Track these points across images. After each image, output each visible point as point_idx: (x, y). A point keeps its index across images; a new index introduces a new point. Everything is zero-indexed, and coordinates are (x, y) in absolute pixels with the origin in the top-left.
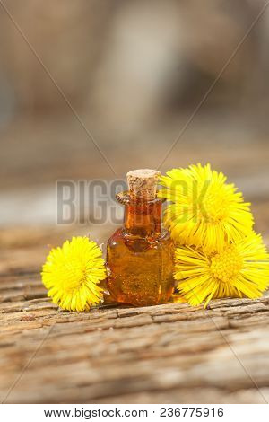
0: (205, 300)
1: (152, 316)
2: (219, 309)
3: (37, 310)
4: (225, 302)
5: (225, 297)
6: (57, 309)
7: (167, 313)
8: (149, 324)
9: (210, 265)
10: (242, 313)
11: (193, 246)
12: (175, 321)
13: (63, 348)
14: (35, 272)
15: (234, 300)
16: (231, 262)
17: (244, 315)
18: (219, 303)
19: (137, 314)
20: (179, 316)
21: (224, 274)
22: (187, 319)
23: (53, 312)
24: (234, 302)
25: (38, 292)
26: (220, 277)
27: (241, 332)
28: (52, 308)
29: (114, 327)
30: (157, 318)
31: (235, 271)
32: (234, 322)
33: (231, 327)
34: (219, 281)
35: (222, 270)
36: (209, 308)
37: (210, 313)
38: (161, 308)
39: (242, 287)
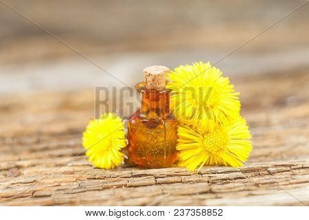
0: (198, 166)
1: (156, 178)
2: (207, 175)
3: (77, 166)
4: (213, 169)
5: (214, 165)
6: (91, 166)
7: (168, 176)
8: (151, 185)
9: (203, 141)
10: (223, 180)
11: (191, 126)
12: (172, 183)
16: (219, 140)
17: (225, 181)
18: (209, 170)
19: (146, 175)
20: (176, 179)
21: (213, 148)
22: (181, 182)
23: (89, 168)
24: (220, 169)
26: (210, 150)
28: (88, 165)
29: (126, 186)
30: (159, 180)
31: (222, 147)
32: (215, 187)
33: (211, 192)
34: (209, 153)
35: (212, 145)
36: (200, 173)
37: (201, 178)
38: (165, 171)
39: (226, 158)
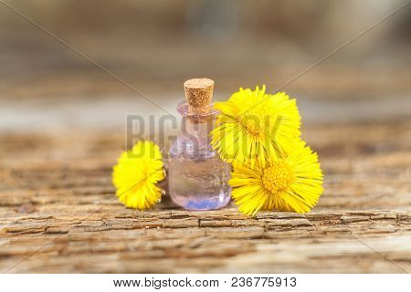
1: (200, 220)
2: (264, 220)
3: (106, 205)
4: (272, 213)
6: (123, 205)
7: (216, 219)
9: (262, 177)
10: (283, 226)
12: (219, 226)
13: (105, 240)
14: (108, 171)
15: (282, 213)
16: (281, 176)
17: (286, 227)
18: (266, 214)
19: (188, 216)
20: (225, 222)
21: (274, 186)
22: (230, 226)
23: (119, 207)
25: (109, 189)
26: (270, 189)
27: (272, 243)
29: (161, 226)
30: (203, 222)
31: (285, 185)
32: (270, 233)
34: (269, 192)
35: (272, 182)
36: (255, 218)
37: (256, 222)
39: (289, 201)
